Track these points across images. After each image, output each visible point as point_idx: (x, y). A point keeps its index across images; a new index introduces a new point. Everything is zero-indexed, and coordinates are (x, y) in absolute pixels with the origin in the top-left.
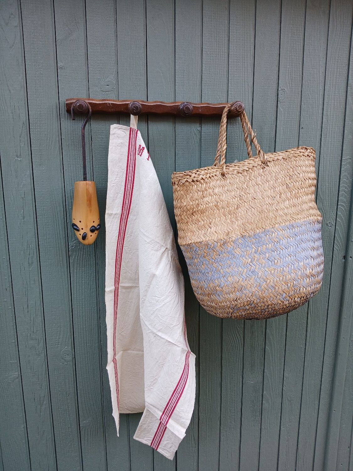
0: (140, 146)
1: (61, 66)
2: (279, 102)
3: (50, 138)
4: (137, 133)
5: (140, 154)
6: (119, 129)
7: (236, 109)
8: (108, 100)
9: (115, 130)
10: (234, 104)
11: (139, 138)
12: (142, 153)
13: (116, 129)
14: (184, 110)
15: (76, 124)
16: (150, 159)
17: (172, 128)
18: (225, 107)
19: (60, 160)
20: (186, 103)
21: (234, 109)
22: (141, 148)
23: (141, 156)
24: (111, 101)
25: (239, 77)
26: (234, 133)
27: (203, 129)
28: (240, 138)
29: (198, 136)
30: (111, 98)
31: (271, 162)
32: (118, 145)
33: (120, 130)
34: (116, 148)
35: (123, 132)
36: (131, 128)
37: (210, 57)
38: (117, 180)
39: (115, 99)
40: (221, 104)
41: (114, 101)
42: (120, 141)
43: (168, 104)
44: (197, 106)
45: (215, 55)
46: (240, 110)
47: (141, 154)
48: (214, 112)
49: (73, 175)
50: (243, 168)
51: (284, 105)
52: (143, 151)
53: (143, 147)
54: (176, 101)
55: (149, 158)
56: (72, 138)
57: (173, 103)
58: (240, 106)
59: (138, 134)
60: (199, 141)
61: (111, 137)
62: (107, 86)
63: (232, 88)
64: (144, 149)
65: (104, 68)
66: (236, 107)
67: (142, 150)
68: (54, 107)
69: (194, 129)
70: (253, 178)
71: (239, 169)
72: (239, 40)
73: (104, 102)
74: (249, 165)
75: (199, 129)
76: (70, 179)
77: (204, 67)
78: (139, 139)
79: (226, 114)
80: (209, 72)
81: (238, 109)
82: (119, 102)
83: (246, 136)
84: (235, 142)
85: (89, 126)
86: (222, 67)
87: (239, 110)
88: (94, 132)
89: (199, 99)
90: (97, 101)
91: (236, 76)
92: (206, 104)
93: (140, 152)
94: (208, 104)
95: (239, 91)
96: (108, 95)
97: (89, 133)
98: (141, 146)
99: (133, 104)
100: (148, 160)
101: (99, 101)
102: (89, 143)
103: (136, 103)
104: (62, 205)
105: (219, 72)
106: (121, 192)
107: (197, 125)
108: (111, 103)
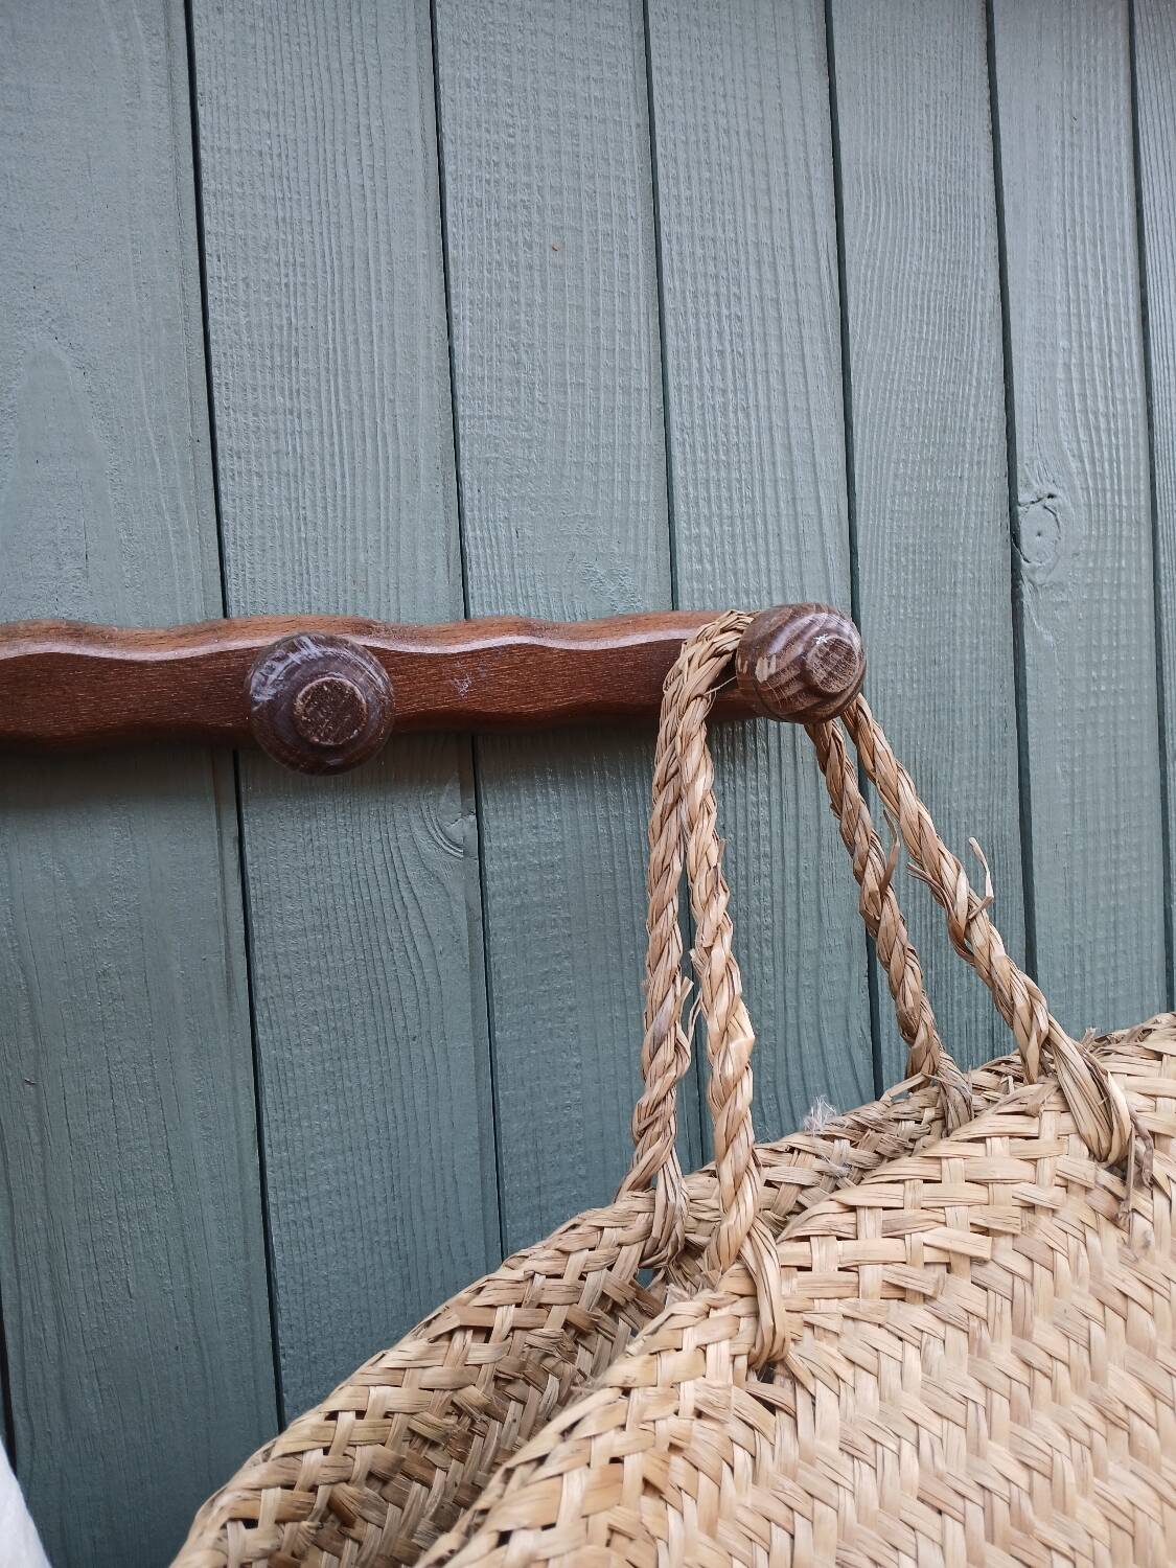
2: (1026, 588)
7: (804, 675)
10: (780, 629)
14: (293, 720)
17: (207, 849)
18: (672, 650)
20: (314, 651)
21: (784, 678)
25: (746, 410)
26: (741, 834)
27: (492, 823)
28: (790, 863)
29: (457, 889)
31: (1164, 1142)
37: (513, 246)
40: (636, 622)
43: (146, 645)
44: (429, 650)
45: (552, 239)
46: (835, 687)
48: (585, 695)
50: (937, 1236)
51: (1057, 606)
54: (233, 612)
57: (209, 630)
58: (835, 646)
60: (463, 924)
63: (703, 493)
66: (800, 662)
69: (419, 833)
70: (1057, 1344)
71: (894, 1248)
72: (727, 132)
74: (979, 1193)
75: (462, 827)
77: (462, 329)
79: (698, 710)
80: (507, 373)
81: (819, 676)
83: (871, 882)
84: (754, 903)
86: (611, 333)
87: (826, 682)
89: (444, 584)
91: (725, 405)
92: (508, 631)
94: (527, 627)
95: (753, 517)
105: (596, 369)
107: (443, 800)
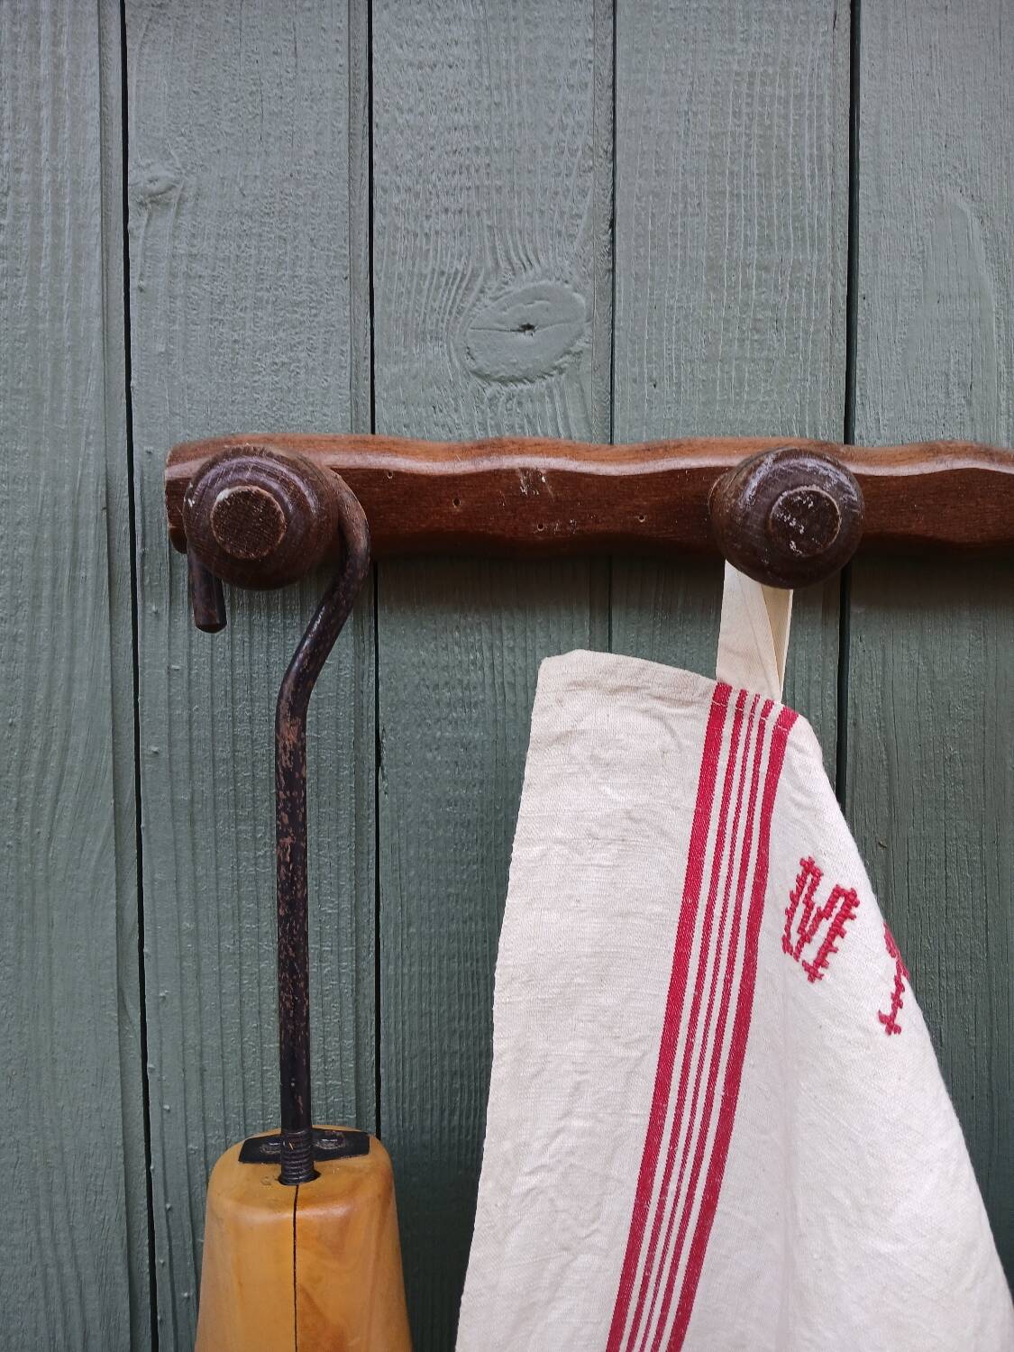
0: (810, 870)
1: (154, 188)
3: (46, 749)
4: (780, 740)
5: (810, 953)
6: (615, 691)
8: (522, 449)
9: (578, 704)
11: (800, 788)
12: (828, 948)
13: (588, 694)
15: (257, 638)
16: (911, 1015)
19: (120, 920)
22: (821, 898)
23: (813, 973)
24: (553, 450)
30: (546, 431)
32: (595, 829)
33: (623, 700)
34: (578, 859)
35: (645, 723)
36: (722, 691)
38: (571, 1142)
39: (578, 432)
41: (574, 453)
42: (617, 796)
47: (821, 961)
49: (213, 1042)
52: (837, 931)
53: (838, 892)
55: (897, 1003)
56: (223, 752)
59: (789, 750)
61: (537, 767)
62: (524, 337)
64: (846, 915)
65: (499, 189)
67: (825, 925)
68: (91, 510)
73: (486, 464)
76: (193, 1077)
78: (799, 797)
82: (619, 458)
85: (358, 656)
88: (403, 696)
90: (431, 455)
93: (805, 938)
96: (528, 406)
97: (359, 708)
98: (818, 875)
99: (783, 474)
100: (891, 1025)
101: (450, 453)
102: (359, 787)
103: (811, 463)
104: (121, 1270)
106: (599, 1240)
108: (555, 475)
